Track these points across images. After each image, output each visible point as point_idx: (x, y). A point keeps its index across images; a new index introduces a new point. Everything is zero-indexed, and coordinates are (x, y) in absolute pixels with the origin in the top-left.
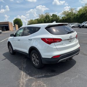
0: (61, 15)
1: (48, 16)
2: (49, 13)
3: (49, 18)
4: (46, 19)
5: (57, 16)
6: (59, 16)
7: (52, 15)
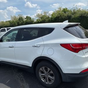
0: (35, 18)
1: (22, 18)
2: (22, 15)
3: (23, 20)
4: (19, 21)
5: (31, 18)
6: (33, 19)
7: (25, 17)
